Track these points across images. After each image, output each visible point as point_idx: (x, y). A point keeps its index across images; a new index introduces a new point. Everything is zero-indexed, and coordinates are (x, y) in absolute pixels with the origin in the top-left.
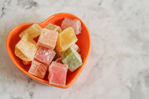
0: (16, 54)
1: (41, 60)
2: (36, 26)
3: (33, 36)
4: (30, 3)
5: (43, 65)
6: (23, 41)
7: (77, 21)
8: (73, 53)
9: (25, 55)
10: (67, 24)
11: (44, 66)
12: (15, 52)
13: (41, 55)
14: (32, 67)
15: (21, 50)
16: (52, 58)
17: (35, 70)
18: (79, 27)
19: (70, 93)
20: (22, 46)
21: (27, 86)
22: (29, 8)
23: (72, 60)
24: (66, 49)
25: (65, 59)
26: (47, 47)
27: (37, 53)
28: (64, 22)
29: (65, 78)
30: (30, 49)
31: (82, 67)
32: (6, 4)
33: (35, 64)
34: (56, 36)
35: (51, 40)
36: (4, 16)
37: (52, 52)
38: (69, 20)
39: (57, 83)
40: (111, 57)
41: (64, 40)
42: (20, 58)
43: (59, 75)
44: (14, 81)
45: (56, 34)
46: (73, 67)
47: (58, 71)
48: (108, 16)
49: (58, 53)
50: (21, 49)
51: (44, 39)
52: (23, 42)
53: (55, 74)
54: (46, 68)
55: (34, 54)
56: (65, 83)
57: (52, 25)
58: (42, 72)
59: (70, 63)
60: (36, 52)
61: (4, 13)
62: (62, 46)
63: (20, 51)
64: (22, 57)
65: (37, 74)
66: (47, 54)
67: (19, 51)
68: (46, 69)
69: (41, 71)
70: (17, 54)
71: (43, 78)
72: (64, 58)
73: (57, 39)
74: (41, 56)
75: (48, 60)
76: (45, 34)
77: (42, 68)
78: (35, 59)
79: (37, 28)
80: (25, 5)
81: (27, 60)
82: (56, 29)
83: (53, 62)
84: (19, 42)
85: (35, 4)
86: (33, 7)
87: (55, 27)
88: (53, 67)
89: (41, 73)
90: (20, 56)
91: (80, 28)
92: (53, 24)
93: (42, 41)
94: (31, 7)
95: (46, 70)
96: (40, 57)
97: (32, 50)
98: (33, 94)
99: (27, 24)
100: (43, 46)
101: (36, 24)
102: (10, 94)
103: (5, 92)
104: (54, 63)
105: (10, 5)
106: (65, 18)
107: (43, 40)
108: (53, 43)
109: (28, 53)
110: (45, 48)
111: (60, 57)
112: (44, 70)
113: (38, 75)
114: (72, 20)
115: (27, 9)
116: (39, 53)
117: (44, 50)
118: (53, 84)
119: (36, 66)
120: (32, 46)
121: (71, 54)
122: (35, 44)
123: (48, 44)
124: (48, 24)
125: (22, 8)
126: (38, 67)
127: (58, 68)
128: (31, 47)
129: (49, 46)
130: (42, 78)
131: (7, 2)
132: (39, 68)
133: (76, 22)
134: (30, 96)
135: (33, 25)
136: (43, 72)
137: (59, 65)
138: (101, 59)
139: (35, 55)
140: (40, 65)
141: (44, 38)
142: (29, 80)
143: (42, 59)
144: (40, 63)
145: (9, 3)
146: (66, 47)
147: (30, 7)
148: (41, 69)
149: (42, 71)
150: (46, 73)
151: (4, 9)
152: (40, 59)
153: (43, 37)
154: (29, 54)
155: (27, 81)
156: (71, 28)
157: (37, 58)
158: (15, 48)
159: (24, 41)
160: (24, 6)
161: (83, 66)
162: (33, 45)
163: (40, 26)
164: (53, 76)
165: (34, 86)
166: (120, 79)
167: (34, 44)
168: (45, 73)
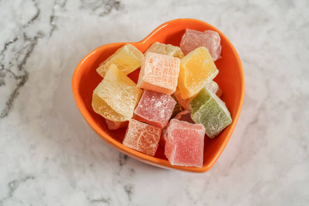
0: (94, 109)
1: (147, 118)
2: (131, 49)
3: (126, 70)
4: (106, 3)
5: (152, 128)
6: (108, 81)
7: (212, 33)
8: (213, 100)
9: (114, 109)
10: (192, 42)
11: (154, 131)
12: (93, 105)
13: (148, 107)
14: (131, 133)
15: (106, 101)
16: (170, 112)
17: (136, 140)
18: (217, 45)
19: (208, 183)
20: (107, 91)
21: (118, 174)
22: (105, 13)
23: (212, 113)
24: (197, 92)
25: (198, 112)
26: (159, 90)
27: (139, 103)
28: (186, 37)
29: (202, 150)
30: (125, 96)
31: (232, 127)
32: (56, 7)
33: (137, 128)
34: (175, 66)
35: (168, 75)
36: (55, 33)
37: (169, 99)
38: (195, 33)
39: (186, 162)
40: (281, 103)
41: (192, 75)
42: (103, 116)
43: (189, 146)
44: (91, 166)
45: (175, 63)
46: (213, 128)
47: (187, 138)
48: (266, 21)
49: (180, 102)
50: (106, 98)
51: (152, 73)
52: (109, 83)
53: (180, 144)
54: (158, 134)
55: (132, 107)
56: (202, 161)
57: (162, 44)
58: (151, 142)
59: (207, 120)
60: (135, 102)
61: (54, 28)
62: (188, 86)
63: (104, 101)
64: (107, 113)
65: (141, 148)
66: (159, 104)
67: (102, 102)
68: (159, 136)
69: (149, 141)
70: (97, 109)
71: (154, 155)
72: (195, 111)
73: (179, 72)
74: (147, 109)
75: (162, 116)
76: (155, 64)
77: (150, 133)
78: (136, 117)
79: (133, 53)
80: (97, 7)
81: (119, 119)
82: (172, 53)
83: (173, 120)
84: (100, 83)
85: (117, 5)
86: (114, 11)
87: (171, 49)
88: (176, 130)
89: (148, 145)
90: (103, 113)
91: (219, 48)
92: (164, 43)
93: (149, 79)
94: (109, 11)
95: (159, 138)
96: (145, 111)
97: (127, 97)
98: (132, 190)
99: (111, 46)
100: (150, 89)
101: (130, 45)
102: (85, 192)
103: (75, 188)
104: (175, 121)
105: (66, 10)
106: (187, 30)
107: (151, 75)
108: (171, 81)
109: (121, 105)
110: (154, 92)
111: (183, 109)
112: (154, 138)
113: (143, 149)
114: (202, 33)
115: (101, 15)
116: (143, 103)
117: (153, 97)
118: (177, 165)
119: (139, 131)
120: (128, 91)
121: (209, 101)
122: (132, 86)
123: (162, 84)
124: (153, 43)
125: (90, 14)
126: (142, 132)
127: (186, 131)
128: (126, 92)
129: (165, 87)
130: (152, 154)
131: (59, 4)
132: (145, 134)
133: (211, 37)
134: (125, 194)
135: (126, 47)
136: (154, 142)
137: (186, 126)
138: (262, 108)
139: (135, 109)
140: (147, 127)
141: (153, 71)
142: (120, 161)
143: (151, 116)
144: (145, 125)
145: (63, 5)
146: (196, 88)
147: (107, 11)
148: (149, 135)
149: (152, 139)
150: (159, 143)
151: (55, 18)
152: (146, 116)
153: (151, 71)
154: (122, 107)
155: (118, 163)
156: (204, 48)
157: (139, 115)
158: (93, 97)
159: (111, 82)
160: (94, 10)
161: (234, 125)
162: (129, 88)
163: (139, 49)
164: (177, 149)
165: (132, 173)
166: (305, 147)
167: (130, 85)
168: (157, 143)
